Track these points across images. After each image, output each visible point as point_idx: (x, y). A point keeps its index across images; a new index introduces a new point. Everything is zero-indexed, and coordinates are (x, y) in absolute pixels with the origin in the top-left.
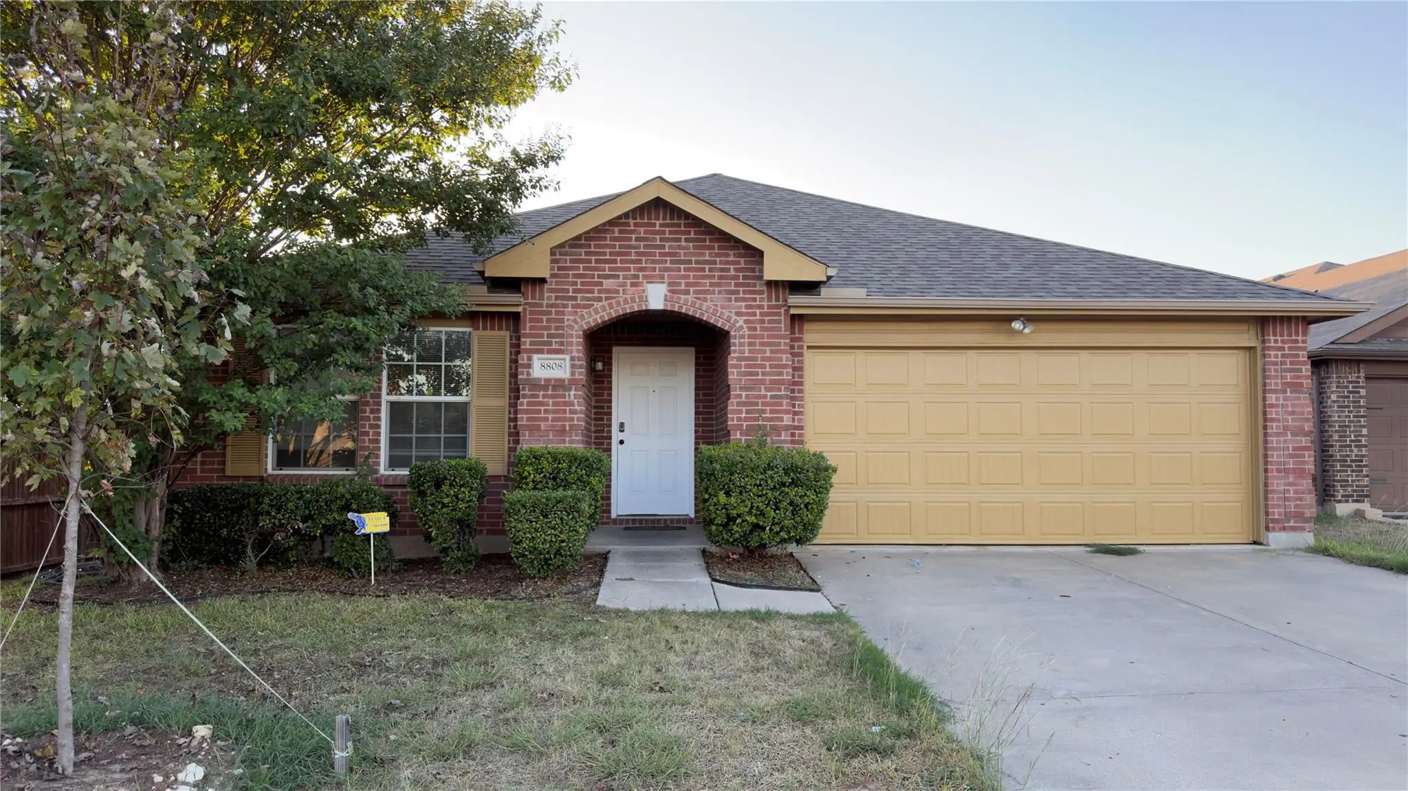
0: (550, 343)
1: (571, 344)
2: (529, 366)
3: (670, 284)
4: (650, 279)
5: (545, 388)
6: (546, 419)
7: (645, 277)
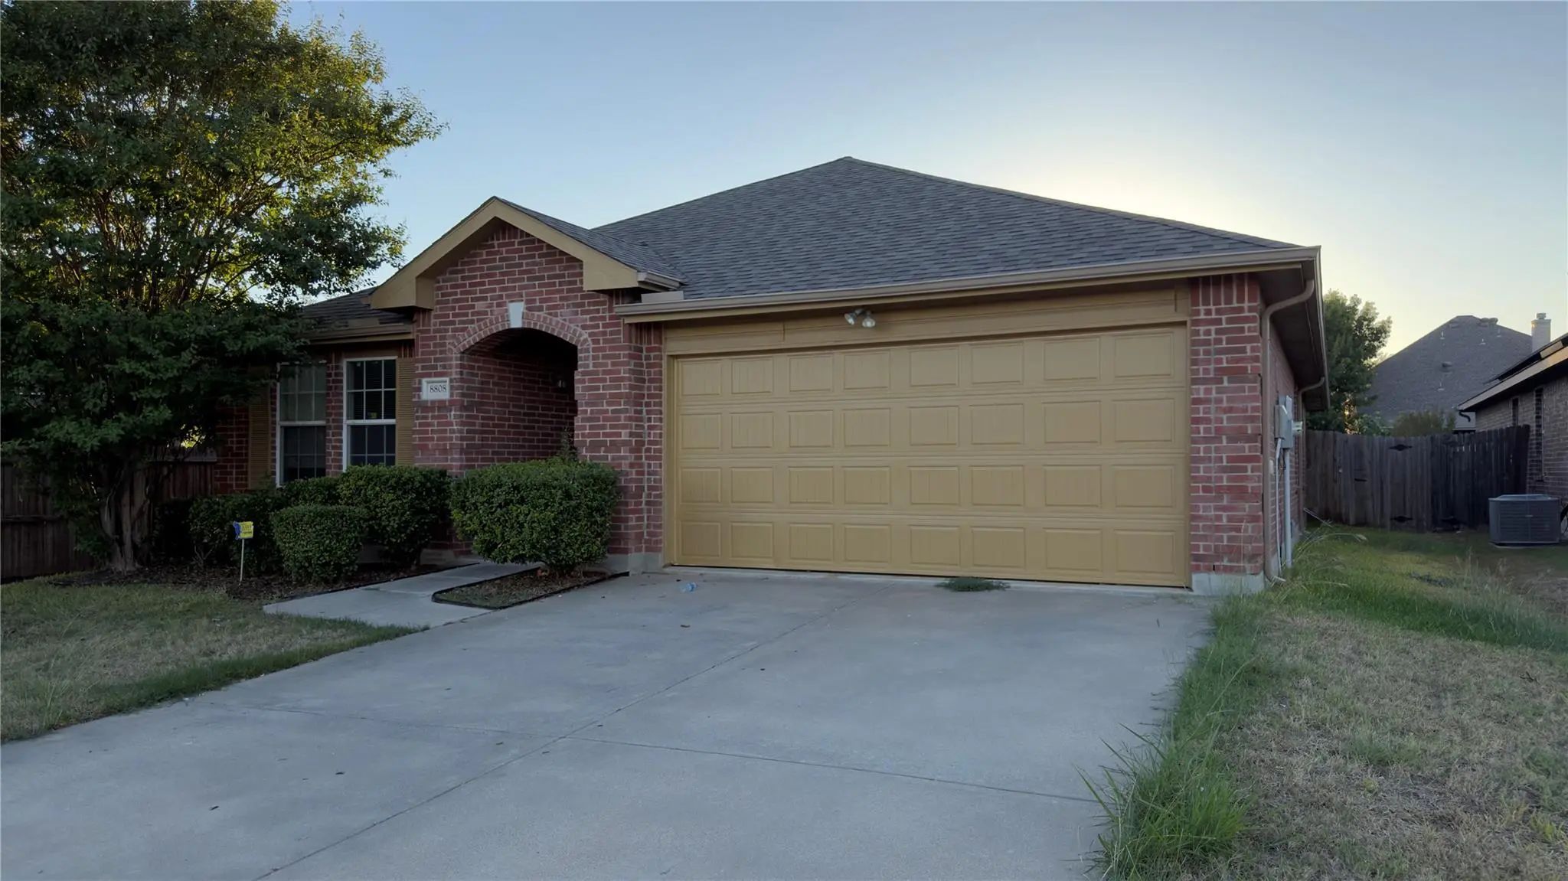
0: (435, 367)
1: (451, 367)
2: (419, 389)
3: (528, 302)
4: (512, 298)
5: (432, 409)
6: (433, 439)
7: (508, 296)
